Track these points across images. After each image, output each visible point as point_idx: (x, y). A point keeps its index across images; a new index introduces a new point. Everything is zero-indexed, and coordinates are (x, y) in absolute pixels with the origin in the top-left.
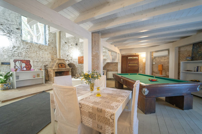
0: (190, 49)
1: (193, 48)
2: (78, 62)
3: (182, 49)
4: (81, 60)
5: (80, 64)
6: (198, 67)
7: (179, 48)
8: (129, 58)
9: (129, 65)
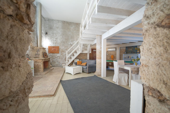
0: (125, 49)
1: (126, 48)
2: (49, 52)
3: (121, 48)
4: (53, 49)
5: (51, 54)
6: (129, 56)
7: (120, 48)
8: (94, 50)
9: (94, 55)
